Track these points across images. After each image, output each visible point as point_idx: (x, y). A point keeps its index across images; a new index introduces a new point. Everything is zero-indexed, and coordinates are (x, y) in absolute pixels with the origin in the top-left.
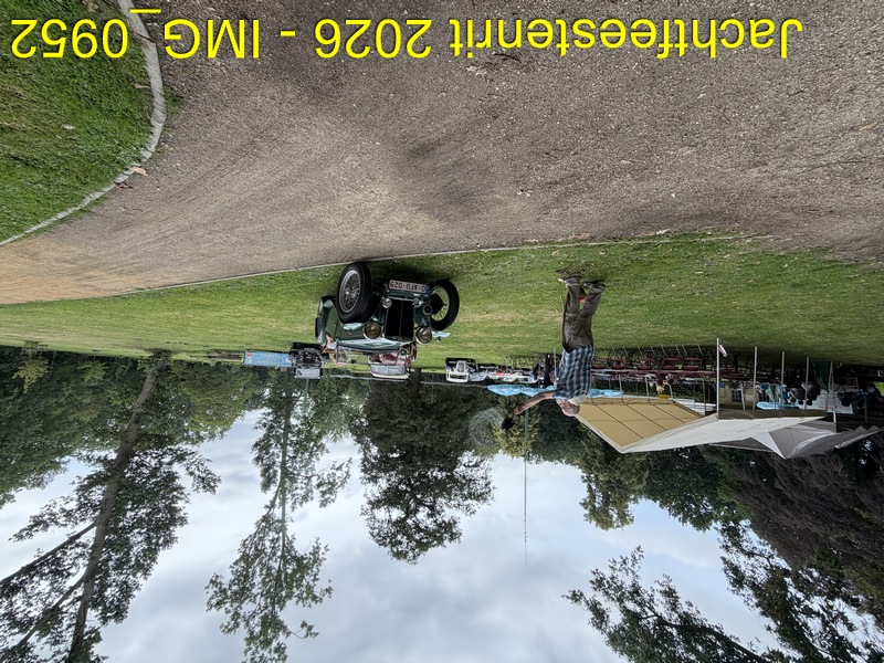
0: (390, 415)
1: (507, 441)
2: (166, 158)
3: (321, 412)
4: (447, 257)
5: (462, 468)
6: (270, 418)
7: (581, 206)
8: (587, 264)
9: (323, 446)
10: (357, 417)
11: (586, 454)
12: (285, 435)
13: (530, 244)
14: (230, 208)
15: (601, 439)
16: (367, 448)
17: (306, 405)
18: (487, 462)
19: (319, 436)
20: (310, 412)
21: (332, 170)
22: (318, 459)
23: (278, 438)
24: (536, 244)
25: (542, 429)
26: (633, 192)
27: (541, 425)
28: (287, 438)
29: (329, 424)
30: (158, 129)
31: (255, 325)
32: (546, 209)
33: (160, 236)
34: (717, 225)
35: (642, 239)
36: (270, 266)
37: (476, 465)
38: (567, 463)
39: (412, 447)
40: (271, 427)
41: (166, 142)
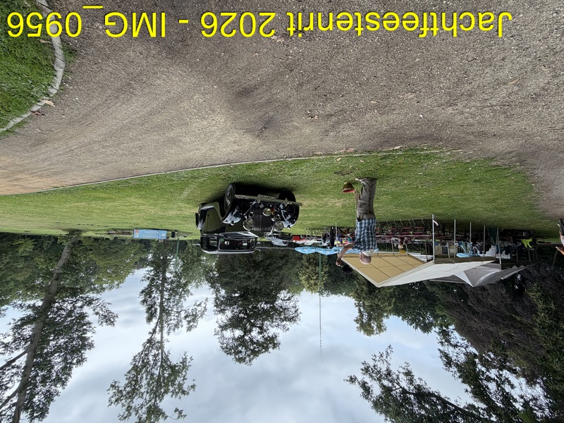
0: (233, 269)
1: (308, 283)
2: (68, 94)
3: (186, 268)
4: (265, 164)
5: (280, 301)
6: (152, 273)
7: (347, 130)
8: (353, 168)
9: (188, 291)
10: (211, 271)
11: (357, 290)
12: (162, 285)
13: (318, 155)
14: (117, 130)
15: (366, 279)
16: (218, 291)
17: (176, 265)
18: (296, 297)
19: (186, 285)
20: (179, 269)
21: (185, 105)
22: (185, 300)
23: (157, 287)
24: (321, 155)
25: (330, 274)
26: (379, 121)
27: (329, 272)
28: (164, 286)
29: (192, 276)
30: (60, 73)
31: (140, 211)
32: (326, 132)
33: (67, 150)
34: (430, 143)
35: (386, 152)
36: (147, 171)
37: (289, 299)
38: (346, 295)
39: (248, 289)
40: (153, 279)
41: (67, 83)
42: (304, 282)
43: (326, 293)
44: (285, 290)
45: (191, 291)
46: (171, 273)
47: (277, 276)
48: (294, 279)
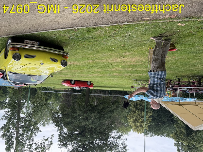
0: (74, 112)
1: (135, 125)
3: (36, 110)
5: (112, 139)
6: (10, 114)
9: (38, 128)
10: (56, 113)
11: (177, 132)
13: (146, 21)
15: (184, 124)
16: (61, 129)
17: (28, 107)
18: (125, 136)
19: (36, 123)
20: (31, 110)
22: (36, 135)
23: (14, 124)
27: (153, 116)
28: (19, 124)
37: (119, 137)
38: (167, 136)
39: (85, 128)
40: (10, 119)
42: (131, 124)
43: (150, 134)
44: (116, 130)
45: (40, 128)
46: (24, 114)
47: (109, 118)
48: (123, 121)
